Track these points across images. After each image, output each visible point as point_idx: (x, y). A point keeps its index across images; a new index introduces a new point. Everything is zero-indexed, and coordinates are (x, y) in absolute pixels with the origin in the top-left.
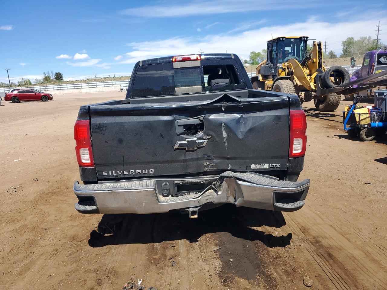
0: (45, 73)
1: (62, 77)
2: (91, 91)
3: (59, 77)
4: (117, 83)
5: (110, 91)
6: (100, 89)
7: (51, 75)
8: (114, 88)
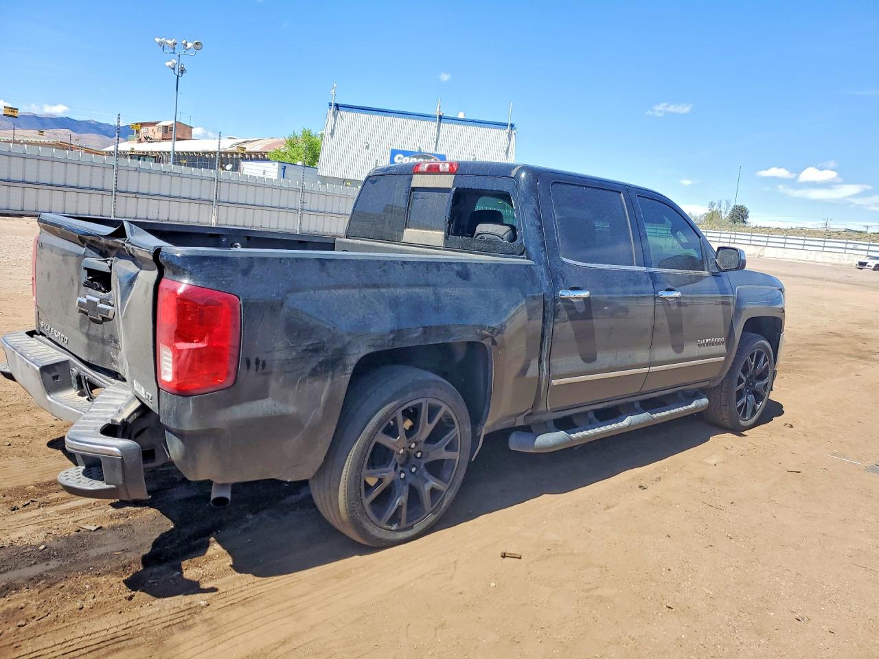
0: (712, 204)
1: (747, 217)
2: (786, 257)
3: (740, 215)
4: (860, 247)
5: (834, 264)
6: (811, 254)
7: (723, 210)
8: (846, 259)
